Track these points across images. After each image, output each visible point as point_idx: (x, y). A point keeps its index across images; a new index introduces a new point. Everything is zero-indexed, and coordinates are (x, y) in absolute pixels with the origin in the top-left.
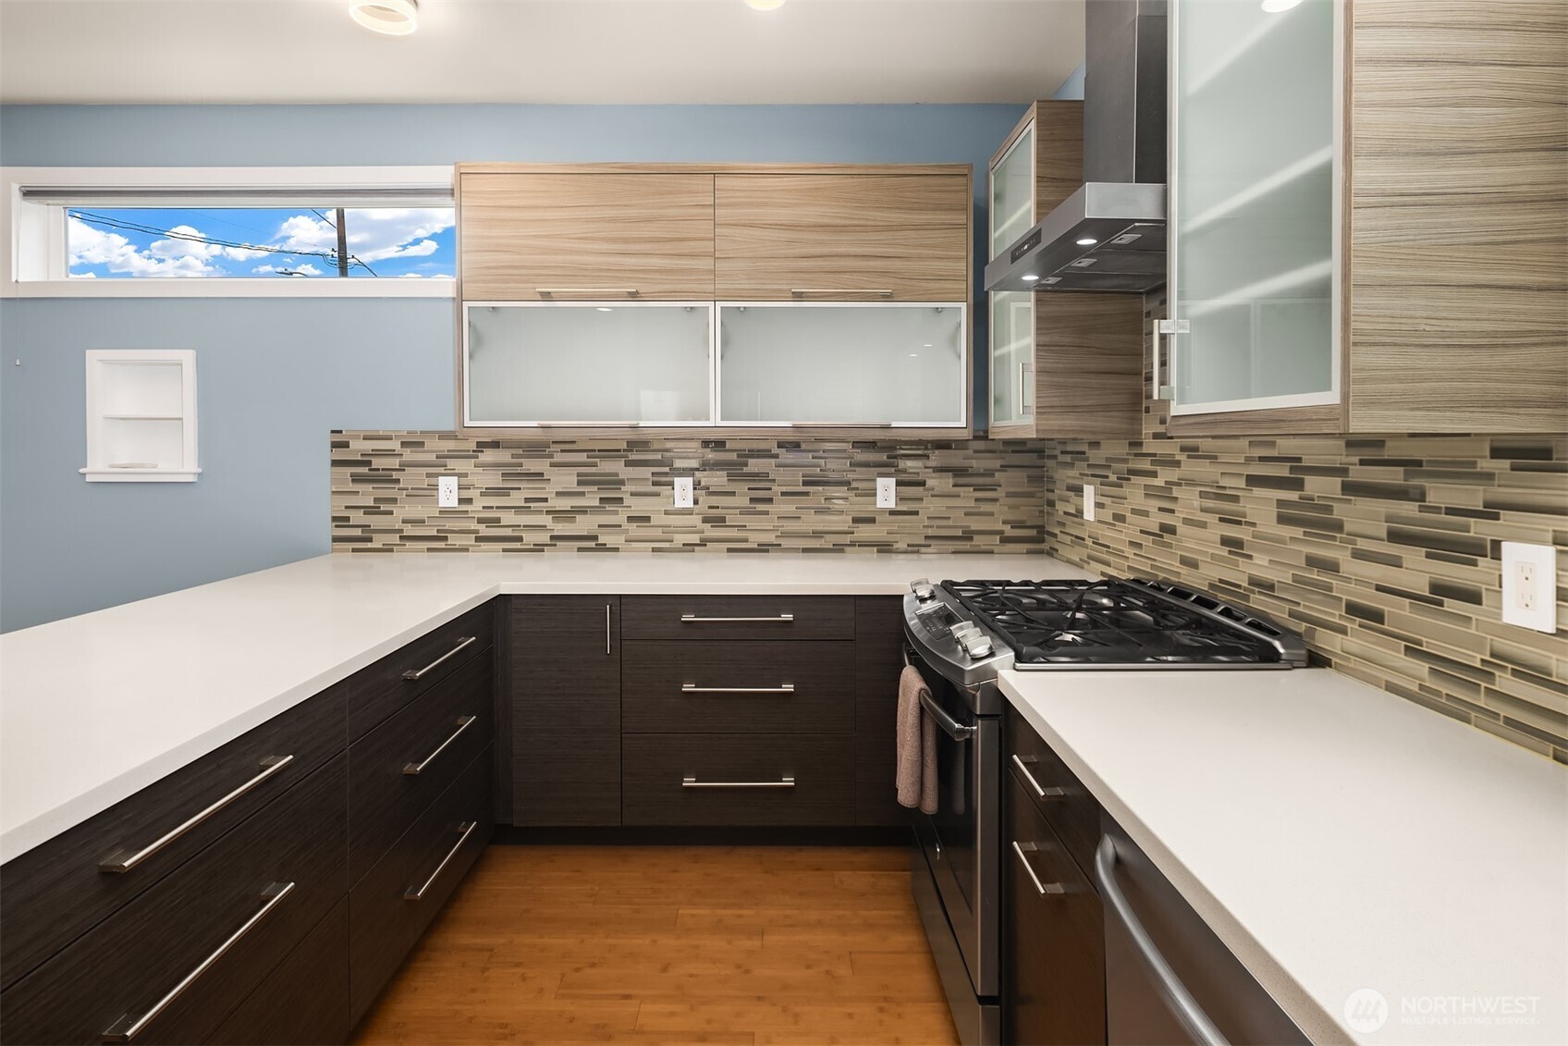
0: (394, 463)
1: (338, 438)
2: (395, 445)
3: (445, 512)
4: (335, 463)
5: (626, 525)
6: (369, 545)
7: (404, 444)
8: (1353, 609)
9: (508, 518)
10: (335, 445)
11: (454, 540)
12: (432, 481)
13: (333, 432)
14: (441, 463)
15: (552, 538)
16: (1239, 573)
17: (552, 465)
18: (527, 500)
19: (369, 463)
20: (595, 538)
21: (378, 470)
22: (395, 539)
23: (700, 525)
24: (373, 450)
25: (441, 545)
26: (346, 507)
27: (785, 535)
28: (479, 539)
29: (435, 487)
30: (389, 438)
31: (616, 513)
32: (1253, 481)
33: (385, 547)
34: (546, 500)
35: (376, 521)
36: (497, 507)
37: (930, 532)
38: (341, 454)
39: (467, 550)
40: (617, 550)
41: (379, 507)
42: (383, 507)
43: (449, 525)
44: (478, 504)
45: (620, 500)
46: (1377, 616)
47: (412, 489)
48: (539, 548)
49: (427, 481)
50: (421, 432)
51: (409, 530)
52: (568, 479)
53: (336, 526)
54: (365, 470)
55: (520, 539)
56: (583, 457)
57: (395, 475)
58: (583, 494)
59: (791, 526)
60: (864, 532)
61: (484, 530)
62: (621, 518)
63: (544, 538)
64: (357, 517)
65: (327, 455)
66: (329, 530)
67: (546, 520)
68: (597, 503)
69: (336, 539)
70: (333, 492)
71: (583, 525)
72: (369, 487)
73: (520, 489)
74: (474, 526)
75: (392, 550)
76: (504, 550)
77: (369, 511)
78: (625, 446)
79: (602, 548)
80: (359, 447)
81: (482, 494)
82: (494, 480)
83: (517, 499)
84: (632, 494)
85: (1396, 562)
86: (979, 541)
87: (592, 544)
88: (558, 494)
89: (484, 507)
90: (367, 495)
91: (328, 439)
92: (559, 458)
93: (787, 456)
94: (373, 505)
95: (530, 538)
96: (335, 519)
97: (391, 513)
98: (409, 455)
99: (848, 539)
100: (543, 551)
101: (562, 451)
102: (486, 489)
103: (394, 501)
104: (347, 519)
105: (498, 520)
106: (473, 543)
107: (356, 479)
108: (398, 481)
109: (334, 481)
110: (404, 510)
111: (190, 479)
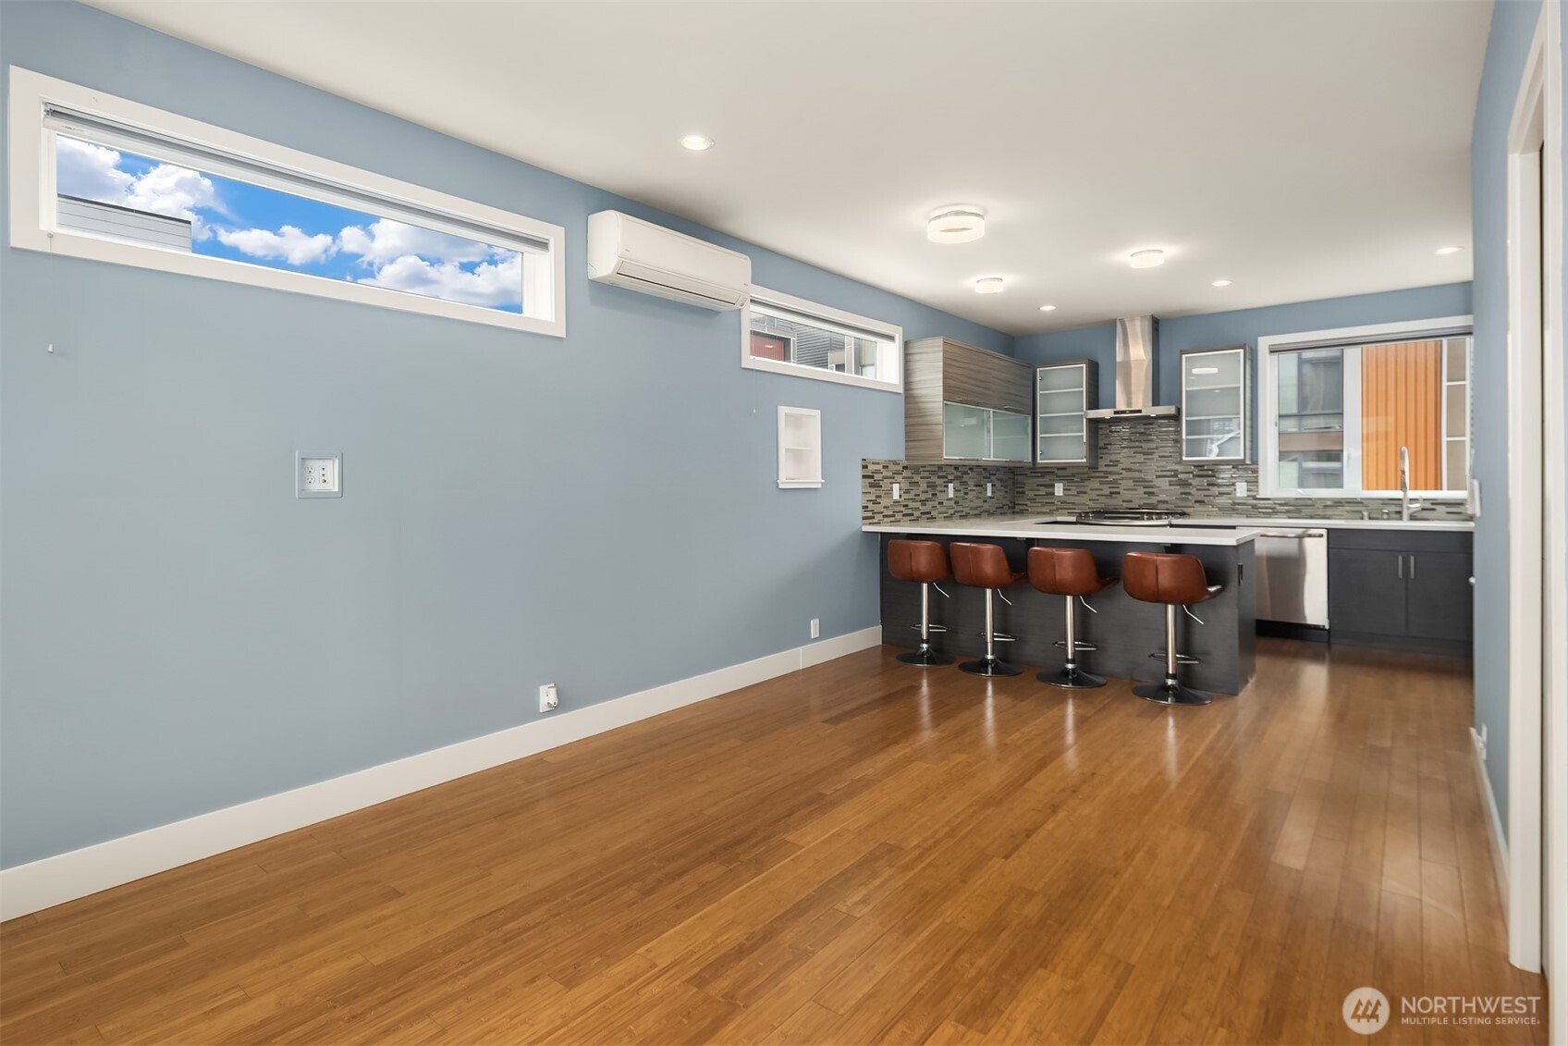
0: (880, 477)
1: (866, 463)
2: (880, 467)
3: (896, 502)
4: (864, 477)
5: (938, 506)
6: (874, 521)
7: (884, 467)
8: (1196, 502)
9: (911, 504)
10: (863, 467)
11: (896, 516)
12: (892, 486)
13: (862, 460)
14: (893, 477)
15: (922, 513)
16: (1154, 500)
17: (921, 478)
18: (915, 495)
19: (873, 477)
20: (930, 513)
21: (876, 480)
22: (880, 516)
23: (954, 505)
24: (874, 470)
25: (893, 519)
26: (867, 501)
27: (971, 509)
28: (904, 515)
29: (892, 489)
30: (878, 464)
31: (935, 500)
32: (1157, 476)
33: (878, 521)
34: (919, 495)
35: (875, 508)
36: (908, 499)
37: (997, 505)
38: (865, 472)
39: (900, 521)
40: (935, 518)
42: (877, 500)
43: (895, 509)
44: (903, 498)
45: (936, 495)
46: (1203, 502)
47: (886, 490)
48: (917, 519)
49: (890, 486)
50: (888, 461)
51: (884, 512)
52: (923, 486)
53: (863, 511)
54: (872, 480)
55: (912, 515)
56: (927, 474)
57: (881, 483)
58: (928, 492)
59: (973, 505)
60: (986, 506)
61: (904, 511)
62: (935, 503)
63: (918, 514)
64: (870, 505)
65: (860, 472)
66: (861, 513)
67: (919, 505)
68: (931, 496)
69: (864, 518)
70: (863, 493)
71: (928, 507)
72: (872, 490)
73: (913, 490)
74: (901, 509)
75: (880, 523)
76: (909, 520)
77: (874, 502)
79: (933, 518)
80: (871, 467)
81: (904, 492)
82: (907, 485)
83: (911, 495)
84: (939, 491)
85: (1209, 490)
86: (1006, 507)
87: (930, 516)
88: (922, 492)
90: (873, 494)
91: (861, 464)
92: (923, 474)
93: (971, 474)
94: (875, 499)
95: (916, 514)
96: (862, 507)
97: (879, 503)
98: (886, 473)
99: (982, 509)
100: (919, 520)
101: (923, 471)
102: (905, 490)
103: (880, 497)
104: (867, 507)
105: (908, 505)
106: (902, 517)
107: (871, 486)
108: (882, 486)
109: (864, 487)
110: (884, 502)
111: (820, 486)
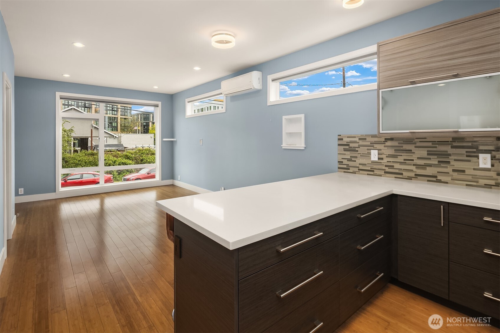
0: (356, 145)
1: (340, 137)
2: (357, 139)
3: (373, 162)
4: (339, 145)
5: (451, 173)
6: (349, 171)
7: (360, 139)
9: (397, 166)
10: (339, 139)
11: (376, 172)
12: (369, 151)
13: (338, 135)
14: (372, 146)
15: (416, 175)
17: (416, 147)
18: (405, 160)
19: (349, 145)
20: (436, 177)
21: (351, 147)
22: (357, 169)
23: (495, 176)
24: (350, 141)
25: (372, 173)
26: (342, 158)
28: (385, 172)
29: (370, 154)
30: (355, 137)
31: (447, 167)
33: (353, 172)
34: (413, 160)
35: (351, 163)
36: (392, 162)
38: (341, 142)
39: (381, 176)
40: (447, 183)
41: (352, 159)
42: (353, 159)
43: (375, 167)
44: (385, 160)
45: (449, 162)
47: (362, 154)
48: (410, 178)
49: (367, 151)
50: (365, 135)
51: (361, 167)
52: (423, 153)
53: (339, 164)
54: (347, 147)
55: (402, 174)
56: (430, 144)
57: (357, 149)
58: (430, 159)
61: (387, 169)
62: (449, 169)
63: (412, 174)
64: (345, 162)
65: (337, 142)
66: (337, 165)
67: (413, 168)
68: (437, 163)
69: (339, 168)
70: (338, 154)
71: (429, 171)
72: (348, 153)
73: (402, 155)
74: (384, 168)
75: (355, 173)
76: (395, 177)
77: (349, 160)
78: (451, 140)
79: (439, 181)
80: (346, 140)
81: (387, 157)
82: (391, 152)
83: (401, 159)
84: (455, 160)
87: (435, 179)
88: (418, 158)
89: (387, 161)
90: (348, 155)
91: (337, 138)
92: (419, 144)
94: (350, 158)
95: (406, 174)
96: (339, 162)
97: (355, 161)
98: (361, 143)
100: (412, 179)
101: (420, 142)
102: (388, 155)
103: (356, 157)
104: (342, 162)
105: (393, 166)
106: (383, 174)
107: (345, 150)
108: (357, 151)
109: (339, 150)
110: (360, 161)
111: (303, 148)
